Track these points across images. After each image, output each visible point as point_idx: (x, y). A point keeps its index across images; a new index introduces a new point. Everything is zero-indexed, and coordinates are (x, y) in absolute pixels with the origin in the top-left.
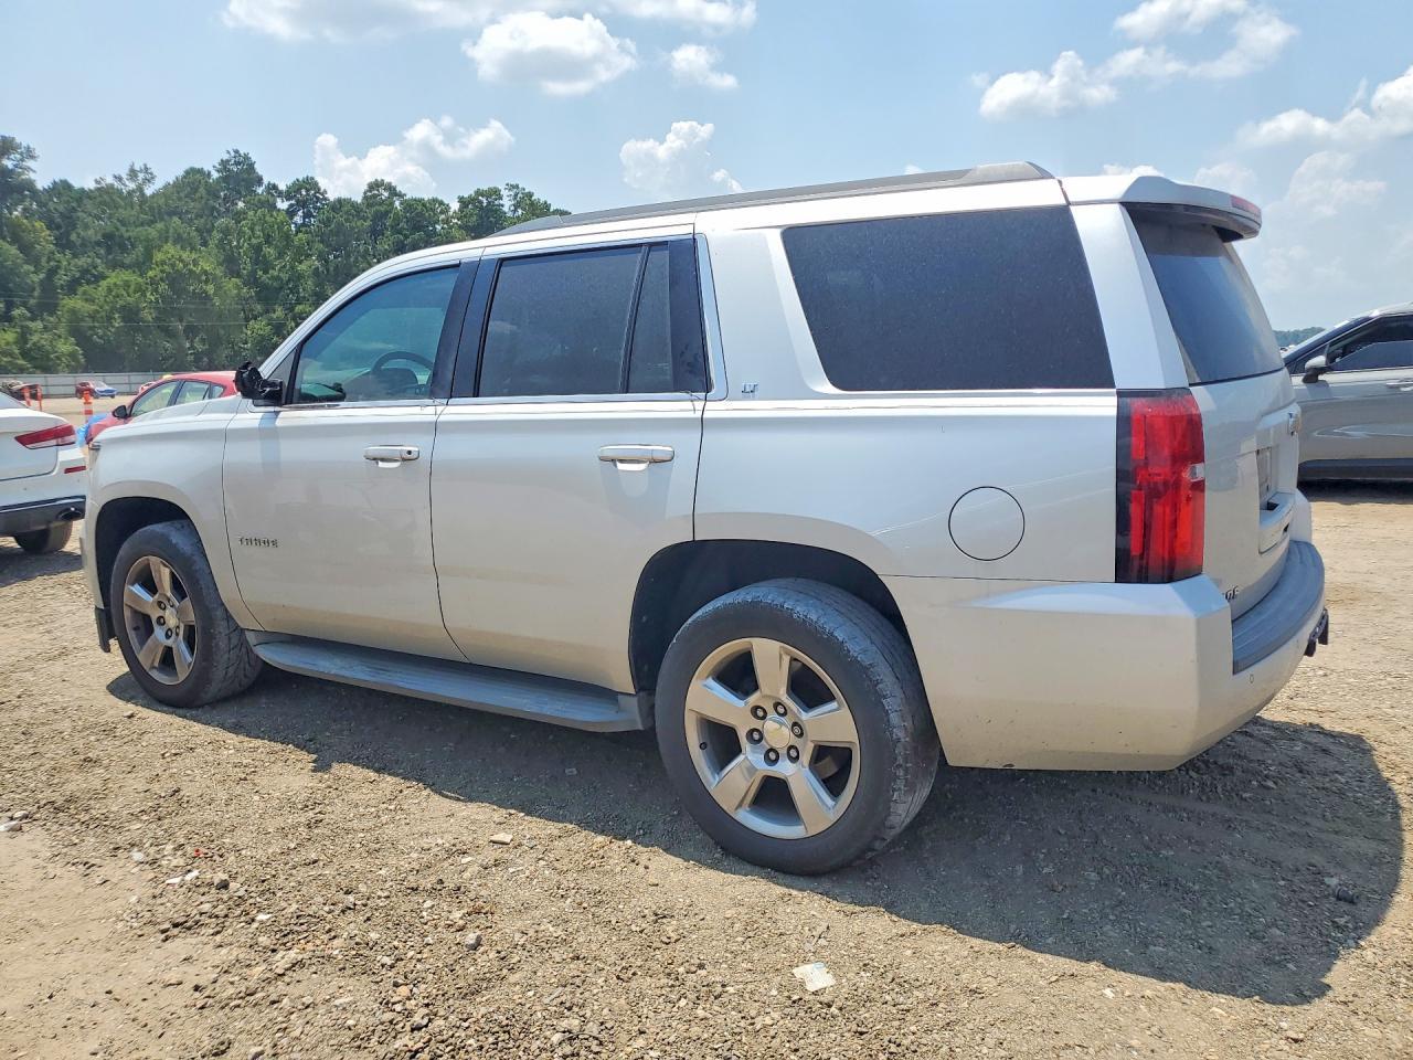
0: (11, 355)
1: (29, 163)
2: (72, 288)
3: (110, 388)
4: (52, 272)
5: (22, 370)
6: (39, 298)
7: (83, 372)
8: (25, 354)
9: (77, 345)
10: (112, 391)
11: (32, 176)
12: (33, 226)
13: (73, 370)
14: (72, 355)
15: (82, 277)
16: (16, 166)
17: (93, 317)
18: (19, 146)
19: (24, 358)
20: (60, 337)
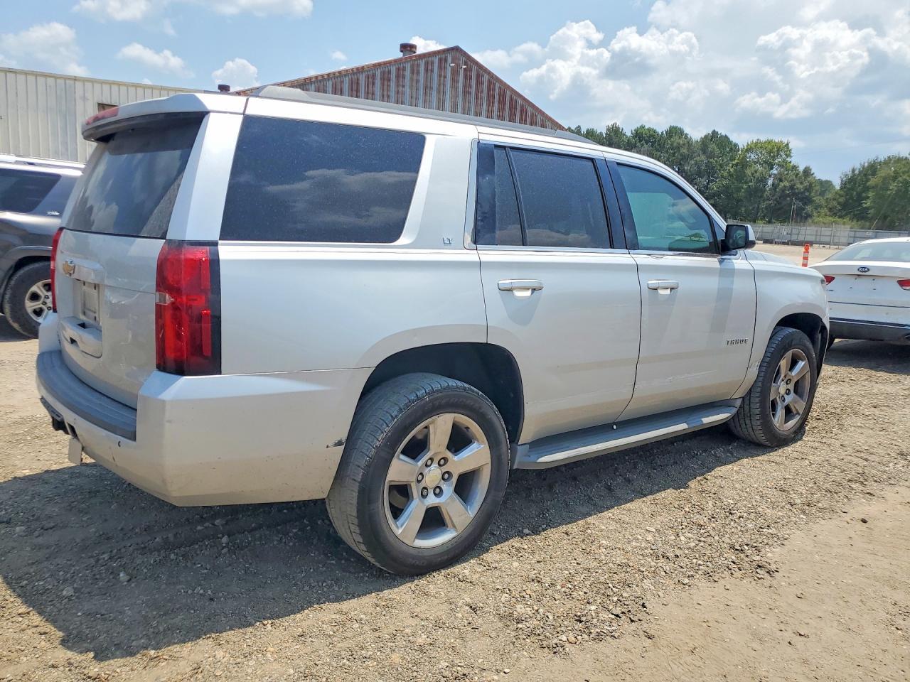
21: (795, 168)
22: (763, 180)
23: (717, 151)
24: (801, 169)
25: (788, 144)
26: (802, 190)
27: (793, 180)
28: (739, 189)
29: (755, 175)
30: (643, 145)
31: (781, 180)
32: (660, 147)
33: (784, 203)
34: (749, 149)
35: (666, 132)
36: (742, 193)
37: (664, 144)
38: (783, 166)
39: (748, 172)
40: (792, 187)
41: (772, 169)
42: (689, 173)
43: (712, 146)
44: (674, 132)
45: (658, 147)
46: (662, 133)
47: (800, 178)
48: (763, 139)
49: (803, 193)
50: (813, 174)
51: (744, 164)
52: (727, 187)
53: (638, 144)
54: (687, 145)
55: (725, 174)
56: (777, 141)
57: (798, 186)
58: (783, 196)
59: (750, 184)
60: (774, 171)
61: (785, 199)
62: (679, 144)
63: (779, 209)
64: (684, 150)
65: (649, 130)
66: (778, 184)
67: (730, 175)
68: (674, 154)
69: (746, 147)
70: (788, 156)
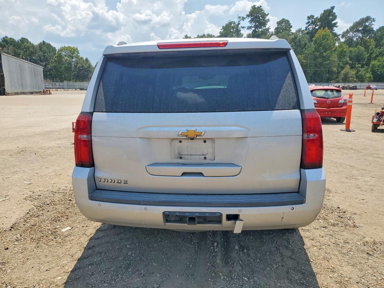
0: (353, 77)
1: (373, 23)
2: (375, 58)
3: (376, 87)
4: (371, 54)
5: (355, 82)
6: (366, 62)
7: (371, 82)
8: (357, 77)
9: (371, 74)
10: (377, 88)
11: (373, 26)
12: (370, 41)
13: (369, 82)
14: (370, 77)
15: (379, 54)
16: (369, 24)
17: (379, 66)
18: (371, 18)
19: (356, 78)
20: (368, 72)
21: (82, 58)
22: (70, 63)
23: (47, 51)
24: (84, 59)
25: (77, 48)
26: (87, 67)
27: (82, 63)
28: (61, 67)
29: (66, 61)
30: (9, 46)
31: (78, 64)
32: (18, 47)
33: (81, 73)
34: (61, 50)
35: (20, 40)
36: (63, 69)
37: (20, 46)
38: (77, 58)
39: (63, 60)
40: (82, 66)
41: (73, 58)
42: (36, 60)
43: (44, 48)
44: (23, 40)
45: (17, 47)
46: (18, 40)
47: (85, 62)
48: (66, 46)
49: (87, 69)
50: (89, 61)
51: (60, 57)
52: (55, 66)
53: (6, 45)
54: (32, 47)
55: (53, 61)
56: (72, 47)
57: (85, 66)
58: (80, 70)
59: (66, 65)
60: (74, 60)
61: (81, 71)
62: (28, 46)
63: (79, 76)
64: (31, 49)
65: (11, 38)
66: (77, 66)
67: (55, 61)
68: (27, 51)
69: (60, 49)
70: (78, 53)
